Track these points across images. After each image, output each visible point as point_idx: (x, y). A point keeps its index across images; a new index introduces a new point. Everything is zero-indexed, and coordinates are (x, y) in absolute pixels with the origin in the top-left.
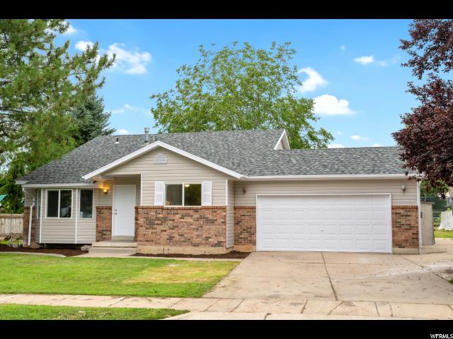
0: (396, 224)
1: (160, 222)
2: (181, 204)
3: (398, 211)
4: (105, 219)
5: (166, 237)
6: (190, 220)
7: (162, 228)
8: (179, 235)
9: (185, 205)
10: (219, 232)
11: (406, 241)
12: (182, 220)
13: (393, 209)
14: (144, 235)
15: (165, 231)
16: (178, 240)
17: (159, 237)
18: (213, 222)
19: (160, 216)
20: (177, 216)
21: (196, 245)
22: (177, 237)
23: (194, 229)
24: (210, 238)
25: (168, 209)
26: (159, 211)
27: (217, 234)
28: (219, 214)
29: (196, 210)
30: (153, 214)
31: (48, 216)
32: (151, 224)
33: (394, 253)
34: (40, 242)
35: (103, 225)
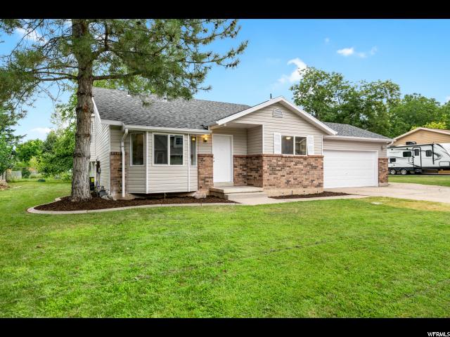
0: (380, 169)
1: (280, 168)
2: (292, 153)
3: (381, 161)
4: (207, 167)
5: (285, 181)
6: (300, 166)
7: (281, 173)
8: (294, 179)
9: (296, 154)
11: (384, 179)
12: (296, 167)
13: (379, 159)
14: (268, 180)
15: (284, 176)
16: (293, 183)
17: (279, 181)
18: (315, 168)
19: (280, 163)
20: (292, 164)
21: (305, 187)
22: (292, 181)
23: (303, 174)
24: (314, 180)
26: (279, 159)
27: (318, 177)
28: (319, 162)
29: (305, 159)
30: (275, 161)
31: (155, 163)
32: (273, 170)
33: (379, 186)
34: (147, 193)
35: (205, 173)
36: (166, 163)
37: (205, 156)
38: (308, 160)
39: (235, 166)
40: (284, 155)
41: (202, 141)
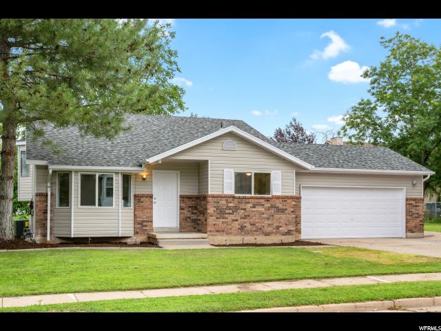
0: (409, 213)
1: (231, 211)
2: (251, 193)
3: (411, 202)
4: (145, 209)
5: (238, 227)
6: (261, 209)
7: (232, 217)
8: (251, 225)
9: (255, 193)
10: (289, 221)
11: (415, 227)
12: (254, 209)
13: (407, 200)
14: (214, 225)
15: (237, 220)
16: (249, 229)
17: (230, 227)
18: (283, 211)
19: (231, 205)
20: (249, 206)
21: (267, 234)
22: (249, 227)
23: (265, 218)
24: (281, 227)
25: (239, 198)
26: (230, 200)
27: (287, 222)
28: (289, 203)
29: (268, 200)
30: (224, 202)
31: (82, 204)
32: (221, 213)
33: (407, 238)
34: (72, 236)
35: (143, 216)
36: (94, 204)
37: (143, 196)
38: (272, 202)
39: (181, 209)
40: (237, 195)
41: (140, 180)
